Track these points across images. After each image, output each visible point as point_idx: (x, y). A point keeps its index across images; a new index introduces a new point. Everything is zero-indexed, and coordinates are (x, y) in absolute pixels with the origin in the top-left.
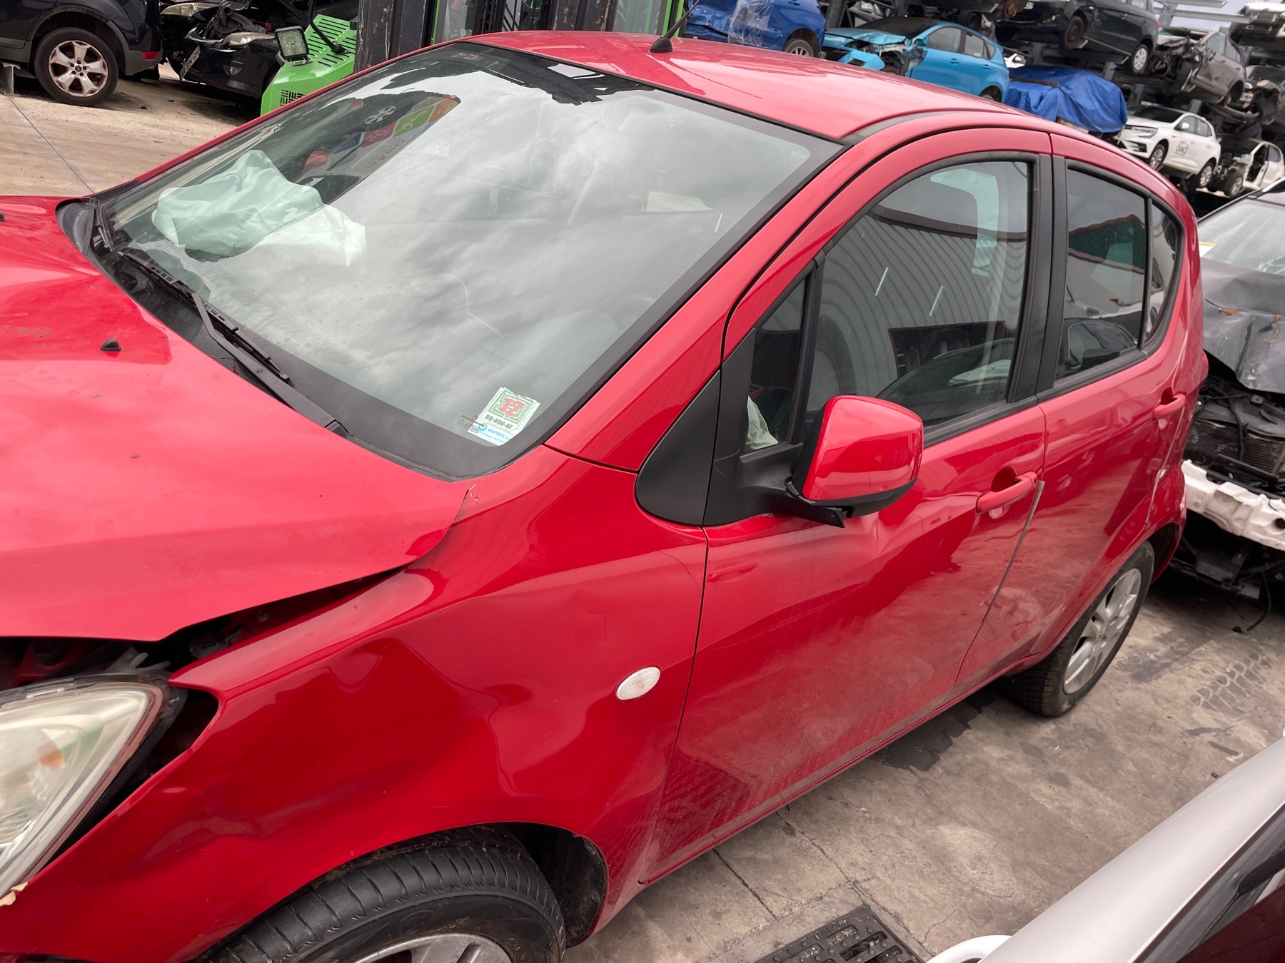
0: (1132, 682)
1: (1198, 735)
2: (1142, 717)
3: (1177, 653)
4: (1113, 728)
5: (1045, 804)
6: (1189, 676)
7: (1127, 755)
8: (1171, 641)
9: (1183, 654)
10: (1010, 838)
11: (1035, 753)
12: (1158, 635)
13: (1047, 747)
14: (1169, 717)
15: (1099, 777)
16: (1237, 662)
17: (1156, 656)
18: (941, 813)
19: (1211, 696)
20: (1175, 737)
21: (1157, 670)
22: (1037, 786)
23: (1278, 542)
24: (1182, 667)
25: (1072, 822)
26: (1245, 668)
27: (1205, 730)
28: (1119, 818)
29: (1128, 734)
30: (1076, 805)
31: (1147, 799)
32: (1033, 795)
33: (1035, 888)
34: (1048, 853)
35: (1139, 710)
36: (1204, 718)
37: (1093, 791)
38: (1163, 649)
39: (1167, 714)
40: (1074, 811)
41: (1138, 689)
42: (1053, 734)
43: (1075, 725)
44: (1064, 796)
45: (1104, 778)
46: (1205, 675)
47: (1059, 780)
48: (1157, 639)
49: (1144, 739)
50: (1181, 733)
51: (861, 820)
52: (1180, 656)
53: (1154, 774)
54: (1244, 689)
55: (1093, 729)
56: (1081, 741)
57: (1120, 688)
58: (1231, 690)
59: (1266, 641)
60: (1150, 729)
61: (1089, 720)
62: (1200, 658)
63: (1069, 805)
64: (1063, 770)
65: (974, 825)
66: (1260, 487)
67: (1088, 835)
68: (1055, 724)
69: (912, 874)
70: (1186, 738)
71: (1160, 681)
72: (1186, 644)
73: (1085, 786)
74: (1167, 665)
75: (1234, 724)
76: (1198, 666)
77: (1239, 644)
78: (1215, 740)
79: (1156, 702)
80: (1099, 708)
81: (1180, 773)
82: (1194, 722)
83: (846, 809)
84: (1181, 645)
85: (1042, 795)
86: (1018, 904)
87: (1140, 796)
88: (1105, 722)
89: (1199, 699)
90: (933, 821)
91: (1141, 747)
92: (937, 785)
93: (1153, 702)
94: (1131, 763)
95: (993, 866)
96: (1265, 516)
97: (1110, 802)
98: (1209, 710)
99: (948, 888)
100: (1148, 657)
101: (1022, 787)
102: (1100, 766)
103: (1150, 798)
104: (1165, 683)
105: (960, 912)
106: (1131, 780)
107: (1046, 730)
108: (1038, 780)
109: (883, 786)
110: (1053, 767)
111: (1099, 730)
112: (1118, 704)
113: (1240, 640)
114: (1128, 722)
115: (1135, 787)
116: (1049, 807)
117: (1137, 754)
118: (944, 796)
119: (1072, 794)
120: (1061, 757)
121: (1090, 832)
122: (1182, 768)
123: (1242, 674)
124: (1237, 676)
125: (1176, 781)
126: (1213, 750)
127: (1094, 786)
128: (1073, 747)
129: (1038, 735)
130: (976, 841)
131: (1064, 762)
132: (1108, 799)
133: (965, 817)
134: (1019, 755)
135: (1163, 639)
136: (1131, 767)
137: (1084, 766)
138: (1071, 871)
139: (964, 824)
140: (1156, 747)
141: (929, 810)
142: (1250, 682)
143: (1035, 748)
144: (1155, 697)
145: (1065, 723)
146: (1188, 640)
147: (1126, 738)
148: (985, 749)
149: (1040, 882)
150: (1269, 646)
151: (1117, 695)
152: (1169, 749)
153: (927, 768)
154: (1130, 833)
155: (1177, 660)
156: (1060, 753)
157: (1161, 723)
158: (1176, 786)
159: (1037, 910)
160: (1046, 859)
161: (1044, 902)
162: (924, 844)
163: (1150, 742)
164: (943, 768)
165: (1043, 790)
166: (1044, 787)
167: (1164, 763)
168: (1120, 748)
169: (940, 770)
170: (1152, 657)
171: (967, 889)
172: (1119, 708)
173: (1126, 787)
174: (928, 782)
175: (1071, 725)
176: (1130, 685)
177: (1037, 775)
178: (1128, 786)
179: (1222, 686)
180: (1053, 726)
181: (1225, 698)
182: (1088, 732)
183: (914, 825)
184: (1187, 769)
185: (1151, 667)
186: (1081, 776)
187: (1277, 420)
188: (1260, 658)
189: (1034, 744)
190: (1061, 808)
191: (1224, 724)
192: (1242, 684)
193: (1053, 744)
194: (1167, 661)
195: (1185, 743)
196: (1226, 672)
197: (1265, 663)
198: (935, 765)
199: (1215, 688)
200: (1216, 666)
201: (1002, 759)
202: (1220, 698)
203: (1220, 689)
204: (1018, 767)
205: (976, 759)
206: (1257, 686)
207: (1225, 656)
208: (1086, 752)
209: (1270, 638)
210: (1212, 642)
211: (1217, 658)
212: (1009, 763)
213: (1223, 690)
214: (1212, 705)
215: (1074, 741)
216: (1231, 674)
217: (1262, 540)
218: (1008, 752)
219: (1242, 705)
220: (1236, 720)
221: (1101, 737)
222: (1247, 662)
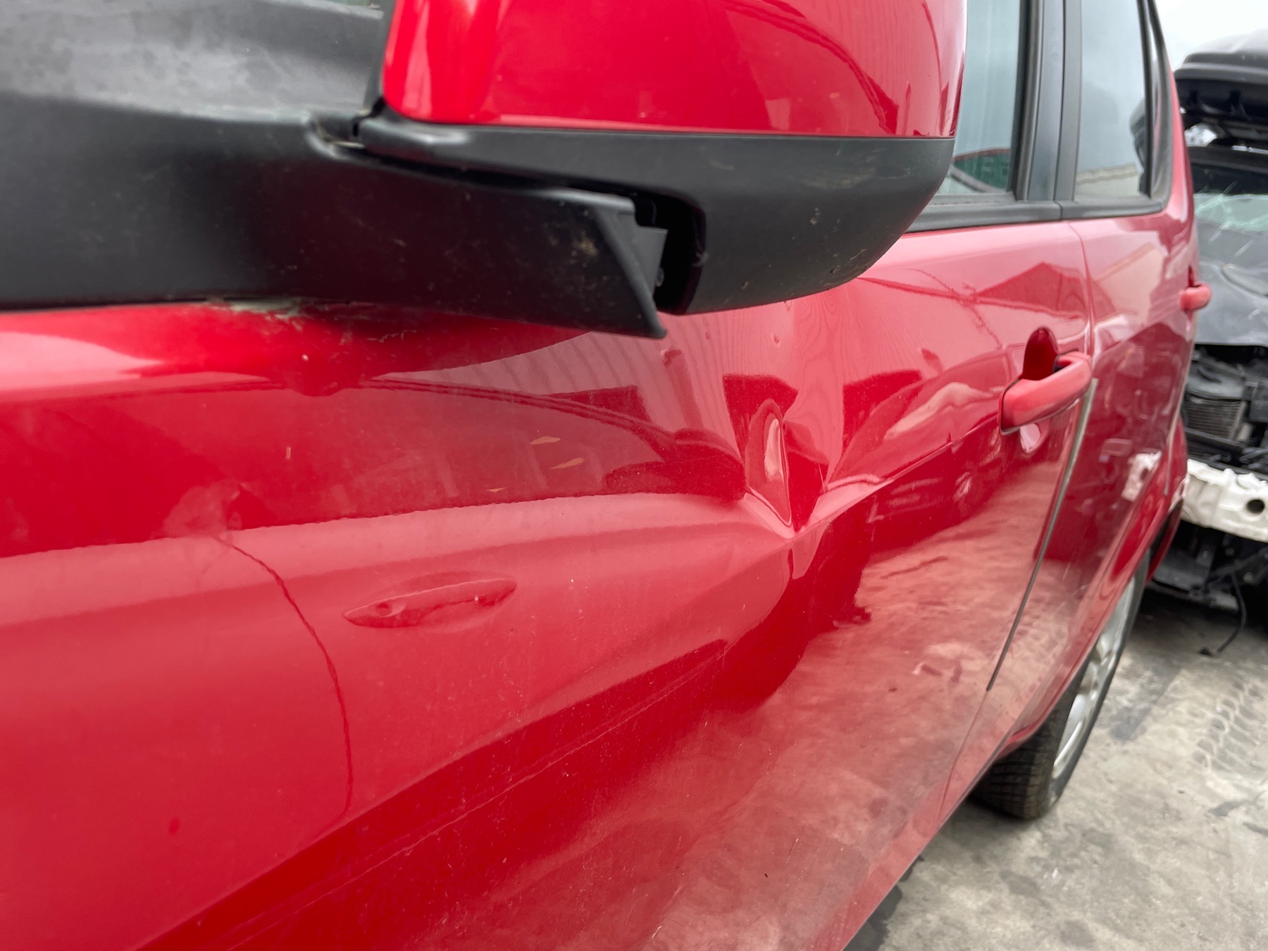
0: (1116, 743)
1: (1225, 815)
2: (1147, 797)
3: (1152, 692)
4: (1118, 822)
6: (1179, 724)
7: (1153, 867)
8: (1138, 676)
9: (1159, 693)
11: (1027, 889)
13: (1041, 875)
14: (1181, 792)
15: (1130, 918)
16: (1223, 696)
17: (1130, 701)
19: (1215, 750)
20: (1200, 824)
21: (1138, 722)
23: (1257, 529)
24: (1164, 712)
26: (1236, 702)
27: (1232, 805)
29: (1141, 829)
31: (1207, 943)
35: (1139, 786)
37: (1129, 945)
38: (1133, 689)
39: (1176, 787)
41: (1125, 753)
42: (1043, 848)
43: (1066, 825)
45: (1136, 919)
46: (1198, 721)
47: (1077, 936)
49: (1164, 835)
50: (1205, 815)
52: (1157, 696)
53: (1199, 894)
54: (1249, 735)
55: (1092, 830)
56: (1083, 853)
57: (1103, 754)
59: (1242, 664)
60: (1164, 814)
61: (1082, 814)
62: (1179, 696)
64: (1076, 915)
66: (1221, 461)
68: (1039, 830)
70: (1214, 822)
71: (1148, 737)
72: (1156, 678)
73: (1116, 938)
74: (1146, 712)
76: (1183, 708)
77: (1215, 671)
78: (1249, 819)
79: (1155, 769)
80: (1088, 793)
81: (1231, 887)
82: (1212, 795)
84: (1151, 680)
87: (1195, 940)
88: (1104, 814)
89: (1204, 757)
91: (1165, 849)
93: (1151, 771)
94: (1162, 882)
96: (1235, 498)
98: (1223, 774)
100: (1118, 703)
102: (1125, 895)
103: (1210, 942)
104: (1155, 739)
106: (1174, 912)
107: (1031, 842)
108: (1046, 944)
110: (1061, 913)
111: (1101, 830)
112: (1111, 782)
114: (1134, 810)
115: (1183, 925)
117: (1164, 863)
120: (1065, 889)
122: (1230, 876)
123: (1237, 713)
124: (1232, 716)
125: (1232, 901)
127: (1128, 937)
128: (1077, 867)
129: (1022, 855)
131: (1073, 901)
134: (1006, 897)
135: (1128, 675)
136: (1165, 889)
137: (1102, 900)
140: (1184, 847)
142: (1250, 722)
143: (1025, 879)
144: (1152, 762)
145: (1052, 824)
146: (1156, 672)
147: (1142, 838)
151: (1104, 766)
152: (1201, 845)
155: (1155, 702)
156: (1062, 883)
157: (1174, 804)
158: (1236, 911)
163: (1174, 839)
167: (1203, 872)
168: (1139, 857)
170: (1125, 702)
172: (1114, 788)
173: (1171, 928)
175: (1062, 827)
176: (1114, 748)
177: (1043, 932)
178: (1175, 926)
179: (1220, 734)
180: (1038, 835)
181: (1233, 752)
182: (1089, 836)
184: (1236, 875)
185: (1129, 718)
186: (1105, 921)
187: (1220, 378)
188: (1246, 687)
189: (1021, 873)
191: (1248, 791)
192: (1243, 726)
193: (1048, 868)
194: (1143, 706)
195: (1215, 831)
196: (1218, 713)
197: (1255, 693)
198: (882, 947)
199: (1215, 738)
200: (1202, 704)
201: (983, 912)
202: (1228, 751)
203: (1221, 739)
204: (1009, 922)
205: (944, 920)
206: (1260, 727)
207: (1207, 690)
208: (1096, 872)
209: (1244, 659)
210: (1184, 672)
211: (1199, 694)
212: (995, 917)
213: (1226, 739)
214: (1223, 763)
215: (1074, 855)
216: (1225, 714)
217: (1237, 529)
218: (988, 896)
219: (1256, 758)
220: (1258, 782)
221: (1106, 842)
222: (1235, 695)
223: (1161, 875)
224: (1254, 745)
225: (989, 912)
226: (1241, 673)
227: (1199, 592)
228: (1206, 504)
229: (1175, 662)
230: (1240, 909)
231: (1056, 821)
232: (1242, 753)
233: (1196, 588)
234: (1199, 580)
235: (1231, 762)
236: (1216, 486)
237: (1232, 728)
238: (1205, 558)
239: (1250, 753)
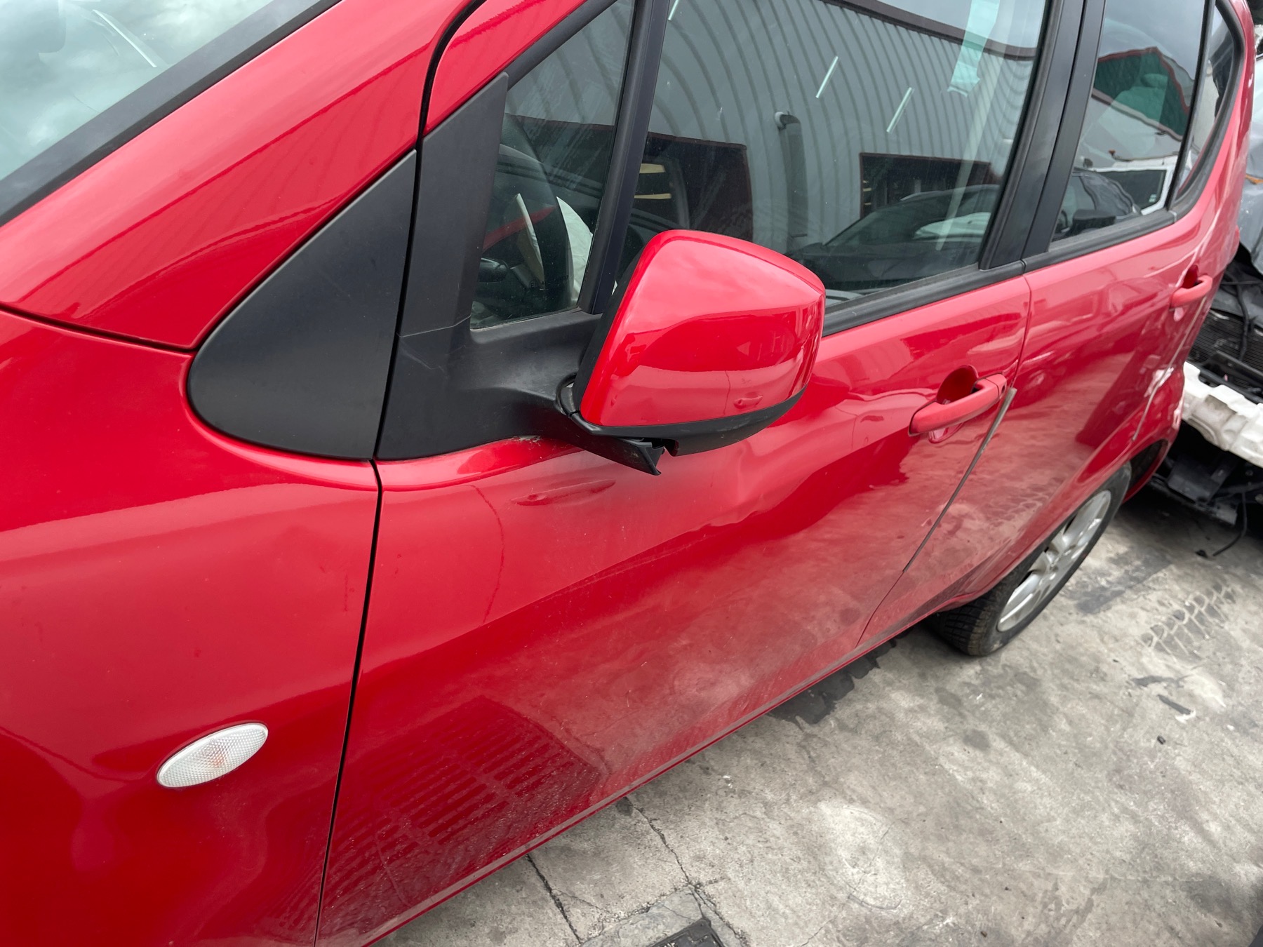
0: (1077, 614)
1: (1145, 686)
2: (1084, 659)
3: (1132, 579)
4: (1049, 672)
5: (956, 774)
6: (1143, 608)
7: (1061, 709)
8: (1127, 563)
9: (1139, 581)
10: (906, 822)
11: (952, 702)
12: (1112, 555)
13: (967, 696)
14: (1115, 661)
15: (1025, 738)
16: (1198, 593)
17: (1108, 582)
18: (825, 784)
19: (1165, 635)
20: (1120, 687)
21: (1108, 600)
22: (949, 749)
24: (1135, 597)
25: (985, 800)
26: (1207, 601)
27: (1155, 680)
28: (1042, 797)
29: (1066, 681)
30: (993, 776)
31: (1079, 769)
32: (942, 760)
33: (928, 895)
34: (951, 844)
35: (1082, 650)
36: (1156, 664)
37: (1015, 756)
38: (1116, 573)
39: (1113, 656)
40: (990, 784)
41: (1083, 622)
42: (977, 679)
43: (1004, 666)
44: (979, 764)
45: (1030, 740)
46: (1161, 609)
47: (977, 741)
48: (1112, 560)
49: (1084, 689)
50: (1127, 682)
51: (721, 792)
52: (1135, 583)
53: (1090, 735)
54: (1202, 628)
55: (1025, 673)
56: (1009, 688)
57: (1063, 620)
58: (1189, 629)
59: (1232, 570)
60: (1092, 674)
61: (1022, 661)
62: (1157, 587)
63: (984, 776)
64: (983, 728)
65: (864, 802)
67: (1002, 819)
68: (981, 665)
69: (774, 873)
70: (1133, 688)
71: (1109, 614)
72: (1143, 568)
73: (1007, 749)
74: (1119, 594)
75: (1189, 672)
76: (1154, 597)
77: (1202, 571)
78: (1165, 693)
79: (1102, 640)
80: (1034, 646)
81: (1121, 736)
82: (1142, 668)
83: (704, 777)
84: (1137, 569)
85: (954, 762)
86: (904, 919)
87: (1071, 765)
88: (1040, 664)
89: (1151, 639)
90: (812, 796)
91: (1079, 699)
92: (826, 744)
93: (1098, 640)
94: (1065, 721)
95: (880, 863)
97: (1035, 773)
98: (1161, 654)
99: (817, 894)
100: (1097, 582)
101: (930, 748)
102: (1028, 723)
103: (1082, 769)
104: (1117, 617)
105: (827, 931)
106: (1064, 743)
107: (970, 672)
108: (951, 740)
109: (759, 744)
110: (972, 724)
111: (1032, 674)
112: (1058, 642)
113: (1203, 566)
114: (1067, 666)
115: (1066, 753)
116: (959, 778)
117: (1072, 708)
118: (833, 760)
119: (990, 761)
120: (983, 709)
121: (1005, 815)
122: (1124, 729)
123: (1203, 610)
124: (1196, 611)
125: (1116, 746)
126: (1162, 706)
127: (1017, 750)
128: (999, 696)
129: (959, 680)
130: (863, 825)
131: (985, 717)
132: (1033, 768)
133: (854, 791)
134: (933, 705)
135: (1119, 561)
136: (1064, 726)
137: (1008, 722)
138: (976, 870)
139: (851, 801)
140: (1097, 700)
141: (811, 780)
142: (1211, 620)
143: (953, 696)
144: (1102, 634)
145: (993, 663)
146: (1146, 563)
147: (1063, 687)
148: (893, 696)
149: (937, 887)
150: (1235, 575)
151: (1058, 629)
152: (1112, 703)
153: (816, 719)
154: (1053, 817)
155: (1131, 587)
156: (982, 704)
157: (1104, 668)
158: (1115, 753)
159: (925, 927)
160: (947, 853)
161: (936, 916)
162: (796, 830)
163: (1090, 693)
164: (837, 720)
165: (956, 754)
166: (957, 750)
167: (1103, 722)
168: (1054, 700)
169: (833, 723)
170: (1103, 583)
171: (842, 896)
172: (1058, 647)
173: (1055, 753)
174: (815, 740)
175: (1000, 667)
176: (1074, 617)
177: (951, 733)
178: (1058, 752)
179: (1178, 623)
180: (978, 668)
181: (1180, 639)
182: (1020, 677)
183: (787, 801)
184: (1130, 730)
185: (1100, 596)
186: (1004, 736)
188: (1225, 589)
189: (953, 691)
190: (974, 780)
191: (1178, 672)
192: (1202, 621)
193: (975, 692)
194: (1120, 588)
195: (1130, 695)
196: (1185, 606)
197: (1229, 596)
198: (827, 716)
199: (1170, 626)
200: (1175, 597)
201: (911, 710)
202: (1175, 638)
203: (1176, 628)
204: (929, 722)
205: (880, 710)
206: (1217, 625)
207: (1186, 586)
208: (1013, 703)
209: (1236, 566)
210: (1172, 567)
211: (1176, 588)
212: (919, 715)
213: (1180, 628)
214: (1166, 646)
215: (999, 687)
216: (1191, 609)
217: (1252, 458)
218: (919, 701)
219: (1199, 648)
220: (1191, 667)
221: (1032, 683)
222: (1209, 594)
223: (1066, 715)
224: (1204, 638)
225: (916, 711)
226: (1226, 576)
227: (1205, 504)
228: (1229, 431)
229: (1168, 557)
230: (1120, 754)
231: (999, 661)
232: (1189, 641)
233: (1202, 500)
234: (1207, 494)
235: (1175, 647)
236: (1243, 417)
237: (1190, 620)
238: (1220, 476)
239: (1196, 644)
